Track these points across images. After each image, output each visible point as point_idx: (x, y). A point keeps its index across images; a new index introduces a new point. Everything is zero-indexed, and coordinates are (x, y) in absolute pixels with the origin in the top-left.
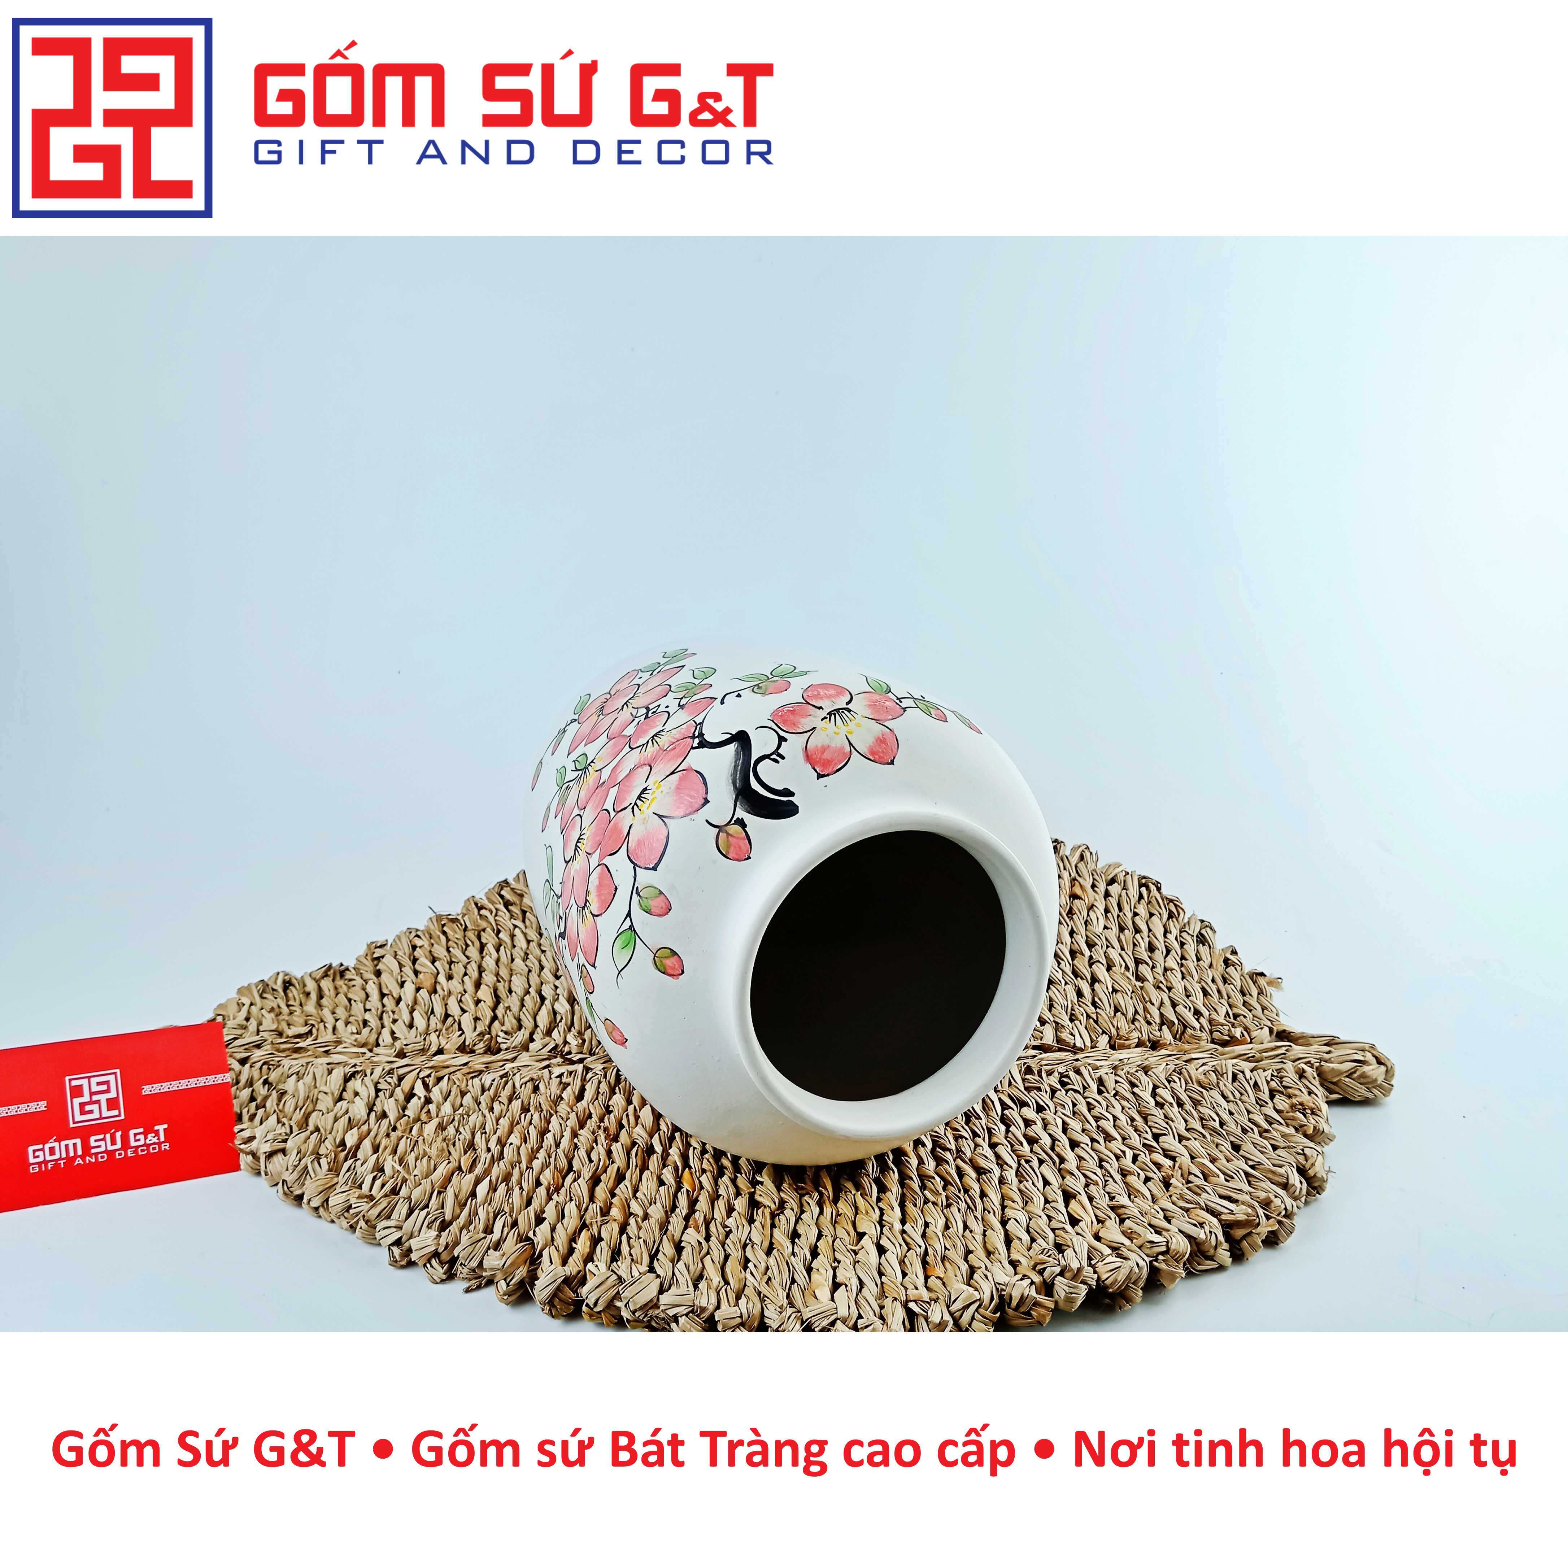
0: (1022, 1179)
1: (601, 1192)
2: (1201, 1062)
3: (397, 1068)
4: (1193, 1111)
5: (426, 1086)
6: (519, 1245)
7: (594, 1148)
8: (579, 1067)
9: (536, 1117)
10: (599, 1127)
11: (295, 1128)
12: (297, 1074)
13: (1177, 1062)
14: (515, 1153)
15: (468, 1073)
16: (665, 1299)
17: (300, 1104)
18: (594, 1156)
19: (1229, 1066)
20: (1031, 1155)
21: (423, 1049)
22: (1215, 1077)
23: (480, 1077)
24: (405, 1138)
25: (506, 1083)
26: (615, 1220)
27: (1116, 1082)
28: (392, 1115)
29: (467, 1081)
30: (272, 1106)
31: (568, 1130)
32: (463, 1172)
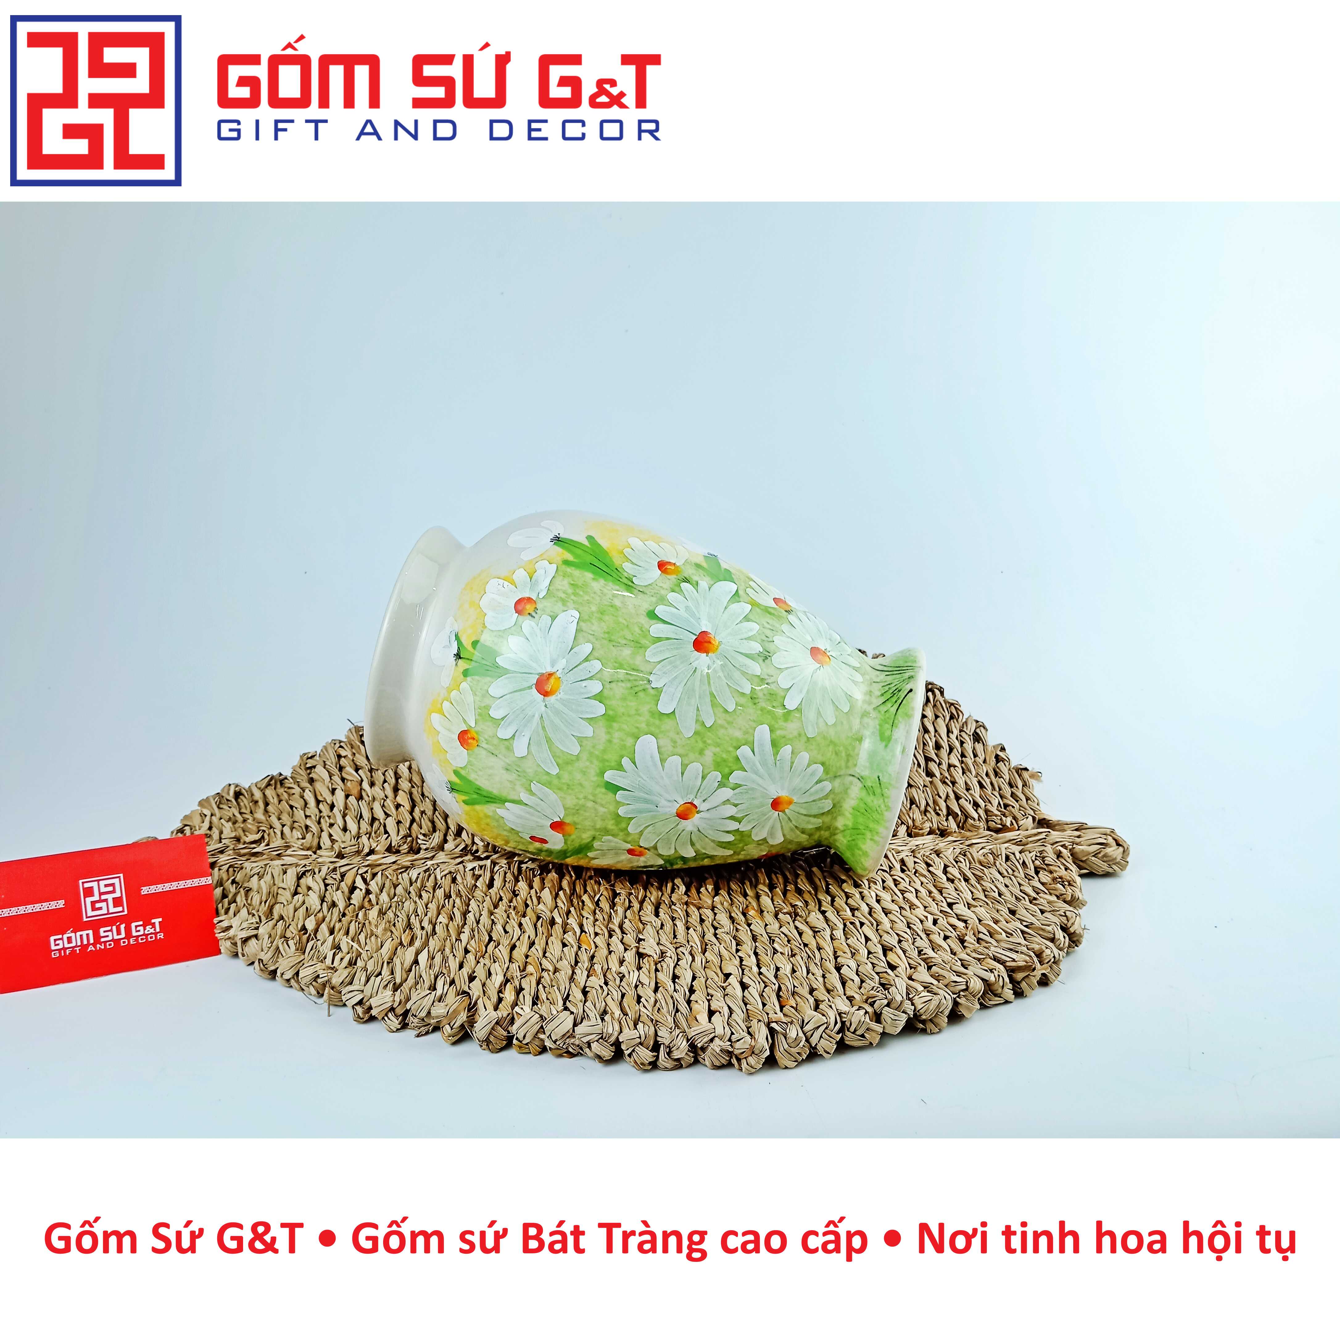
0: (848, 937)
1: (519, 954)
2: (981, 846)
3: (340, 867)
4: (977, 884)
5: (365, 880)
6: (458, 998)
7: (508, 922)
8: (488, 863)
9: (458, 901)
10: (510, 907)
11: (263, 918)
12: (258, 875)
13: (961, 846)
14: (445, 929)
15: (397, 869)
16: (579, 1030)
17: (264, 899)
18: (507, 928)
19: (1003, 849)
20: (854, 918)
21: (357, 852)
22: (992, 858)
23: (407, 872)
24: (354, 921)
25: (430, 875)
26: (531, 974)
27: (915, 863)
28: (341, 905)
29: (397, 876)
30: (242, 901)
31: (486, 910)
32: (405, 946)
